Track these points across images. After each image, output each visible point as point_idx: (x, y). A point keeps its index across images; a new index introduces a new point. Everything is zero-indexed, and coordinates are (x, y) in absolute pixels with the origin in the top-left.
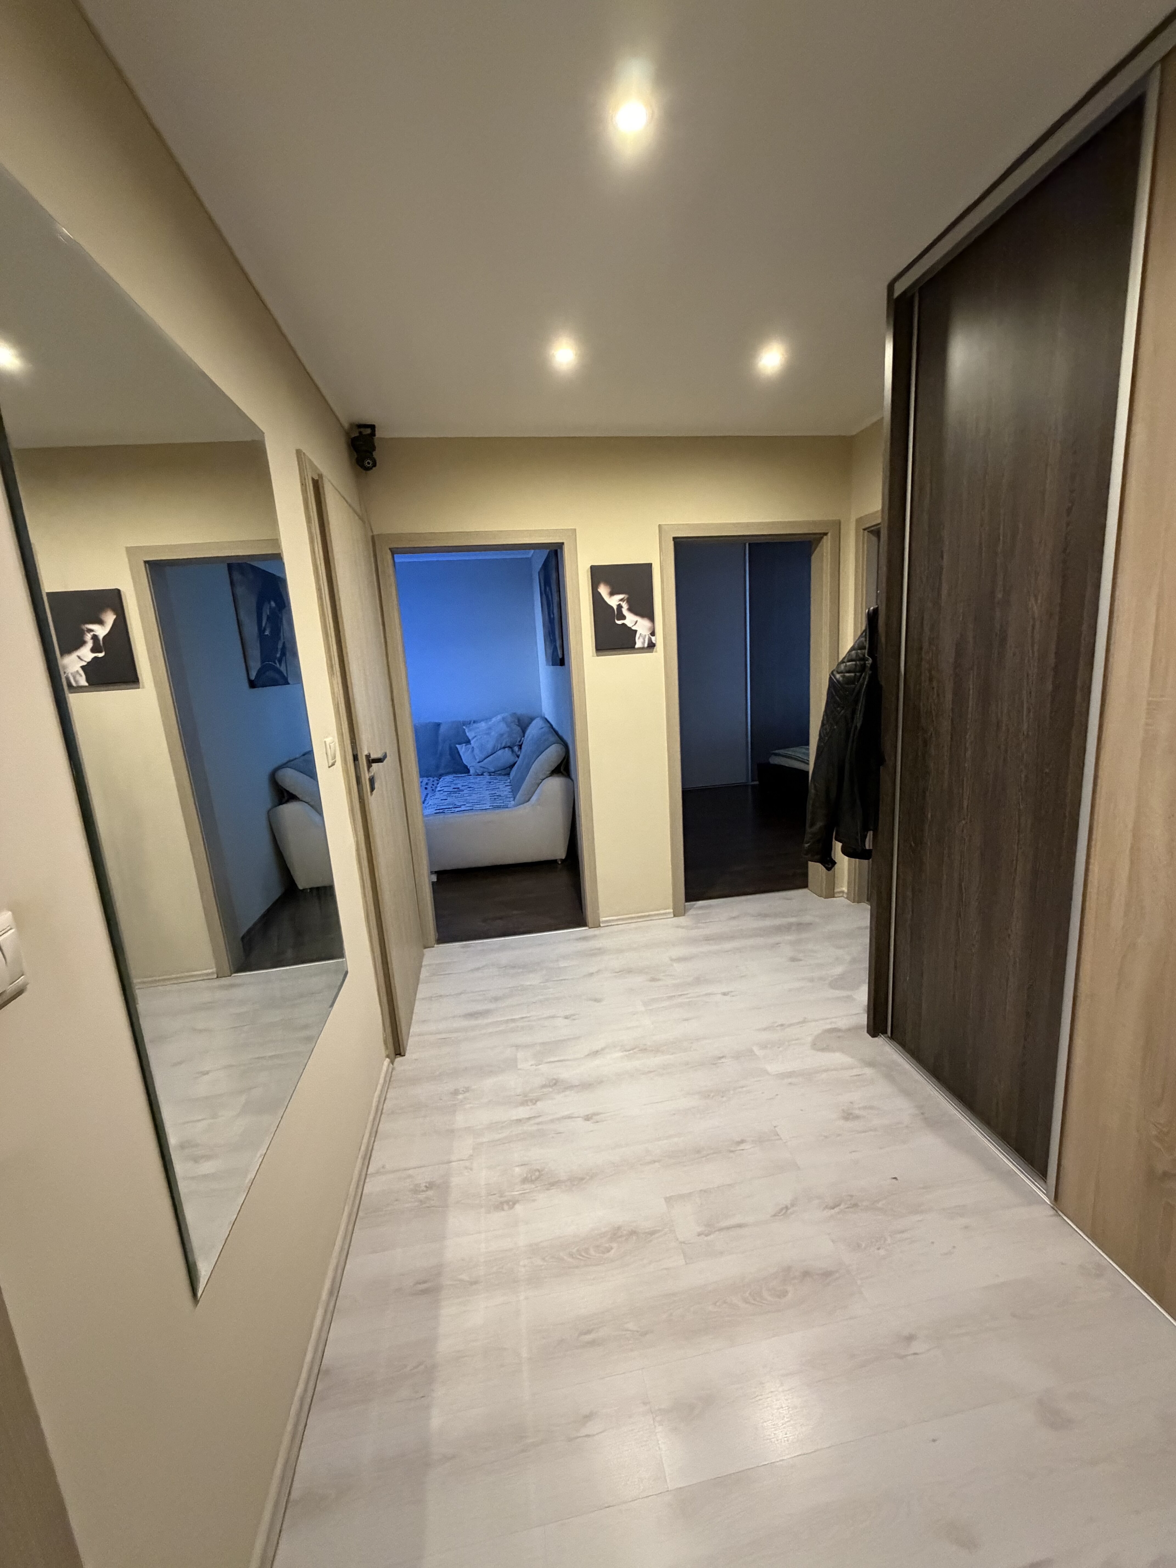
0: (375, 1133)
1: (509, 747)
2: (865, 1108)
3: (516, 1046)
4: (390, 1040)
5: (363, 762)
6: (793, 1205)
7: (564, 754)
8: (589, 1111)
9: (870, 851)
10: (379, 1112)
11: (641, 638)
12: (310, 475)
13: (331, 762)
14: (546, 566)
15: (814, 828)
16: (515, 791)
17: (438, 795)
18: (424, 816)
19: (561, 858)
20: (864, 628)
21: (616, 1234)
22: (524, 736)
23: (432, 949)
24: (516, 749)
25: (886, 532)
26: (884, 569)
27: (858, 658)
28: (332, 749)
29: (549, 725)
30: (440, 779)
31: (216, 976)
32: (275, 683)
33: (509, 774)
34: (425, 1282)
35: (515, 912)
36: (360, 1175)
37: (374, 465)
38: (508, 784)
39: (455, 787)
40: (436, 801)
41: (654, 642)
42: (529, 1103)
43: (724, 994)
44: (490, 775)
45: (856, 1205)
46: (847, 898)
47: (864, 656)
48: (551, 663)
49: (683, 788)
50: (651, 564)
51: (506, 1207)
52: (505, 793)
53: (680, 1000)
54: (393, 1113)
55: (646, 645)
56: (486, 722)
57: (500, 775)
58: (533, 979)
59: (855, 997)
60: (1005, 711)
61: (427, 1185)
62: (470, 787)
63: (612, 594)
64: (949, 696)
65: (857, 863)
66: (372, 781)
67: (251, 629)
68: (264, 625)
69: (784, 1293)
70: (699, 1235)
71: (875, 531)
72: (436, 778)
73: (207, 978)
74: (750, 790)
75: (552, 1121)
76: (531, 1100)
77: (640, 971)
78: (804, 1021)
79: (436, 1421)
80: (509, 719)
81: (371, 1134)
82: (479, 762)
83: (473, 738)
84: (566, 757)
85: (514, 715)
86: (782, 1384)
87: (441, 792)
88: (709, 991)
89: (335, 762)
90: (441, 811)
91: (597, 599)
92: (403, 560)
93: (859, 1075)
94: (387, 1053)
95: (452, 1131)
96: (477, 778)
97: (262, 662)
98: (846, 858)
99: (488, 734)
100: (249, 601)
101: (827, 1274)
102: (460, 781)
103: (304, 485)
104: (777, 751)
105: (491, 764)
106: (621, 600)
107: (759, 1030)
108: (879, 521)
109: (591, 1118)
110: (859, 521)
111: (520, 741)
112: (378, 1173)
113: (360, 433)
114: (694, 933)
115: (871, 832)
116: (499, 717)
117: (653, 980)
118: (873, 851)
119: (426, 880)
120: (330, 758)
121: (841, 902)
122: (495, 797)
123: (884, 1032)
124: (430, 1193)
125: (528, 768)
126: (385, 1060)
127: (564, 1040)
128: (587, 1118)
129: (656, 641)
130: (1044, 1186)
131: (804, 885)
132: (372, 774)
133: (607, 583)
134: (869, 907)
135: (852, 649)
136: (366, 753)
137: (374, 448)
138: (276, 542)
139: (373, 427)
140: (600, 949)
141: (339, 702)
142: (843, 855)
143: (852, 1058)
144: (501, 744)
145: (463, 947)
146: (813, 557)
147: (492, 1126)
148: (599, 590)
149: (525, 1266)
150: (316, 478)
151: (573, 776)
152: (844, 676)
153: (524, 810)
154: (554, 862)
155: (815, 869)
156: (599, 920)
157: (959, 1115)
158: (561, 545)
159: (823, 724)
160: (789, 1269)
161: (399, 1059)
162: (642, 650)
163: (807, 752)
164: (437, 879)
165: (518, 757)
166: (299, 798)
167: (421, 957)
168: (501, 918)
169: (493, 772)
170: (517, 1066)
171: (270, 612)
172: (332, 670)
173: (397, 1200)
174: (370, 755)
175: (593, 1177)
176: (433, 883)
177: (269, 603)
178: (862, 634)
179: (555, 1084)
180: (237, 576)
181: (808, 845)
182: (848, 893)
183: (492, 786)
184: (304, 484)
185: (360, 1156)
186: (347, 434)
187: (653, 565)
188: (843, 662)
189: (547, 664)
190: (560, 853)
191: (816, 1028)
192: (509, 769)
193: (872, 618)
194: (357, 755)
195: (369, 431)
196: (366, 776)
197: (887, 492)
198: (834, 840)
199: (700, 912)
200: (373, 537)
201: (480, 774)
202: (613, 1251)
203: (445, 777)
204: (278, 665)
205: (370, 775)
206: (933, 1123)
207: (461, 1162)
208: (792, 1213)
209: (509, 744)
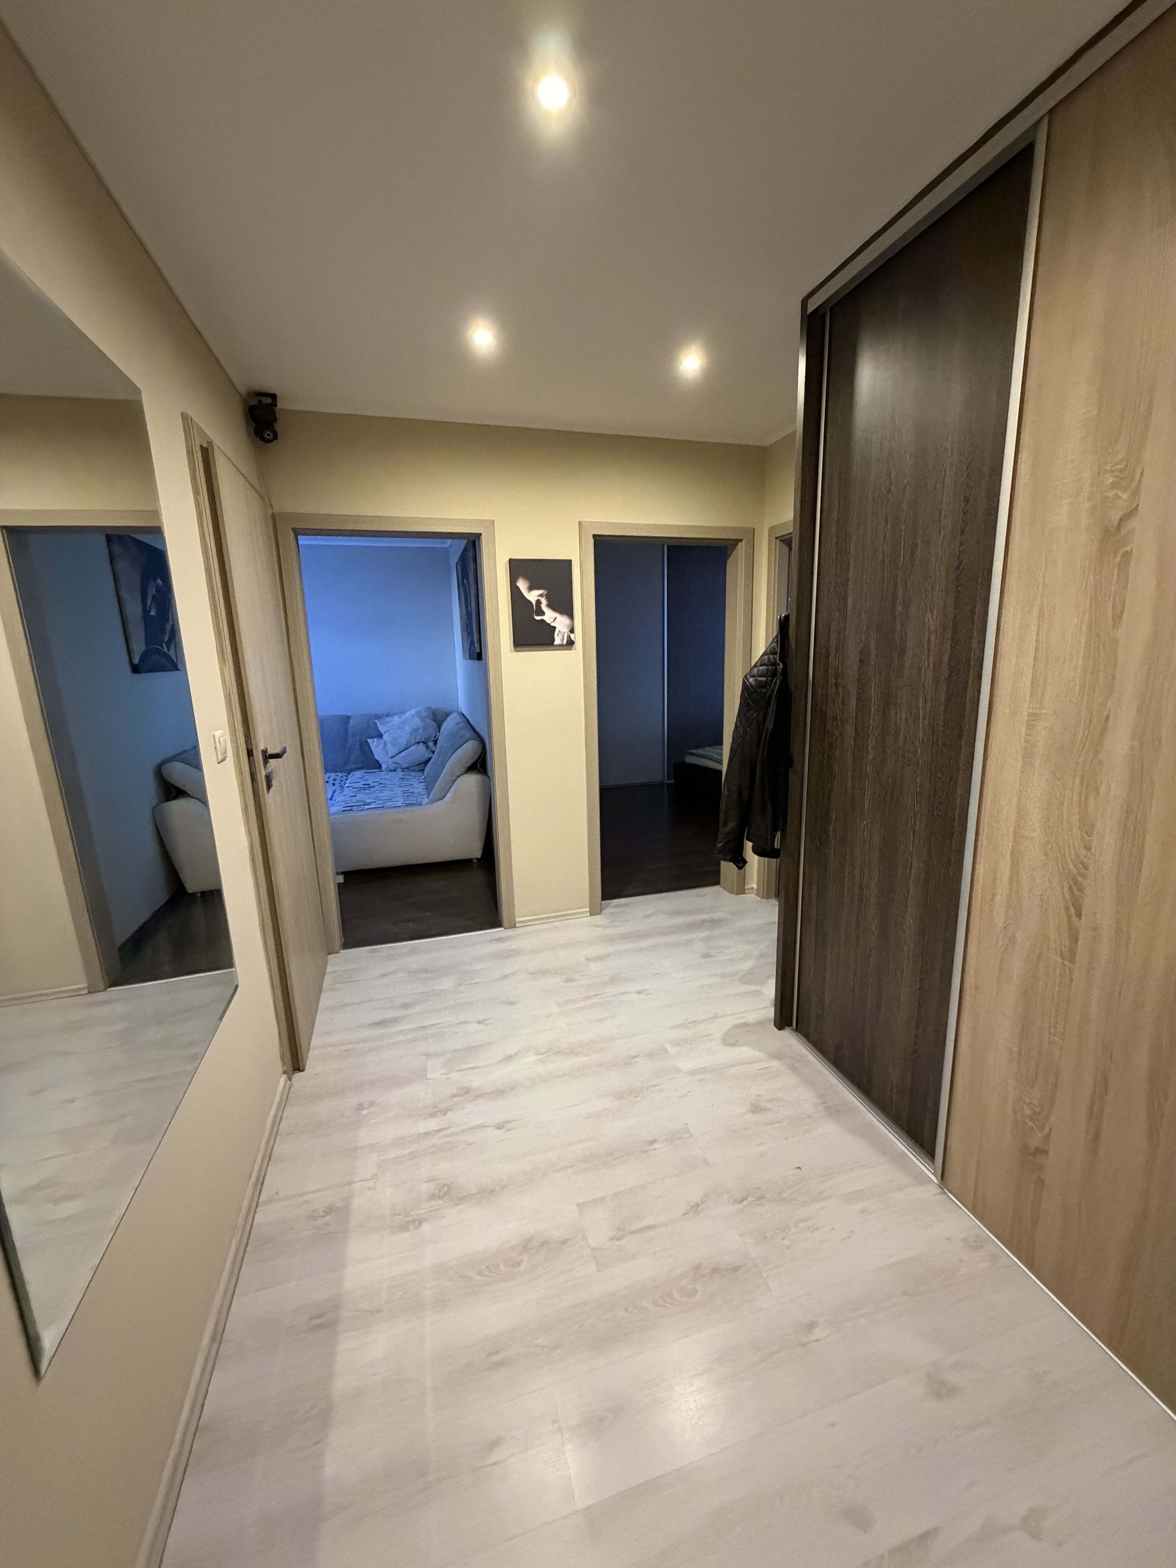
0: (268, 1157)
1: (423, 742)
2: (771, 1100)
3: (426, 1055)
4: (288, 1056)
5: (259, 758)
6: (703, 1202)
7: (480, 751)
8: (500, 1118)
9: (778, 851)
10: (274, 1133)
11: (560, 635)
12: (197, 443)
13: (220, 758)
14: (463, 558)
15: (728, 827)
16: (429, 788)
17: (346, 791)
18: (329, 814)
19: (476, 857)
20: (775, 634)
21: (527, 1246)
22: (439, 732)
23: (337, 955)
24: (431, 744)
25: (797, 542)
26: (795, 575)
27: (769, 663)
28: (221, 744)
29: (465, 720)
30: (349, 774)
31: (86, 992)
32: (162, 669)
33: (423, 770)
34: (320, 1316)
35: (428, 914)
36: (250, 1207)
37: (275, 437)
38: (422, 781)
39: (365, 783)
40: (343, 798)
41: (573, 639)
42: (439, 1115)
43: (639, 993)
44: (403, 771)
45: (762, 1197)
46: (756, 895)
47: (776, 660)
48: (468, 658)
49: (600, 786)
50: (570, 561)
51: (411, 1227)
52: (420, 790)
53: (595, 1000)
54: (289, 1134)
55: (565, 642)
56: (400, 717)
57: (414, 771)
58: (446, 984)
59: (764, 991)
60: (903, 720)
61: (326, 1210)
62: (381, 784)
63: (531, 589)
64: (853, 703)
65: (766, 863)
66: (269, 779)
67: (134, 609)
68: (149, 605)
69: (693, 1293)
70: (611, 1239)
71: (786, 541)
72: (345, 774)
73: (76, 993)
74: (666, 788)
75: (463, 1132)
76: (440, 1111)
77: (555, 972)
78: (715, 1017)
79: (330, 1469)
80: (424, 714)
81: (264, 1157)
82: (392, 757)
83: (385, 732)
84: (482, 756)
85: (429, 709)
86: (691, 1385)
87: (351, 788)
88: (623, 990)
89: (226, 757)
90: (349, 808)
91: (515, 593)
92: (306, 542)
93: (766, 1068)
94: (285, 1069)
95: (356, 1149)
96: (388, 774)
97: (147, 644)
98: (756, 857)
99: (402, 728)
100: (131, 578)
101: (736, 1269)
102: (371, 778)
103: (191, 453)
104: (693, 751)
105: (404, 759)
106: (540, 595)
107: (671, 1028)
108: (791, 530)
109: (503, 1126)
110: (772, 530)
111: (436, 736)
112: (269, 1201)
113: (260, 401)
114: (610, 931)
115: (780, 832)
116: (413, 712)
117: (569, 980)
118: (782, 852)
119: (331, 881)
120: (219, 754)
121: (751, 898)
122: (408, 794)
123: (790, 1025)
124: (328, 1218)
125: (444, 764)
126: (281, 1077)
127: (476, 1047)
128: (499, 1127)
129: (575, 638)
130: (932, 1165)
131: (716, 882)
132: (270, 771)
133: (526, 577)
134: (778, 903)
135: (765, 654)
136: (262, 747)
137: (275, 419)
138: (156, 514)
139: (274, 396)
140: (514, 950)
141: (231, 692)
142: (753, 854)
143: (760, 1051)
144: (416, 739)
145: (371, 952)
146: (729, 561)
147: (400, 1142)
148: (517, 584)
149: (430, 1289)
150: (205, 445)
151: (490, 774)
152: (757, 679)
153: (439, 806)
154: (470, 861)
155: (727, 868)
156: (515, 920)
157: (858, 1104)
158: (479, 536)
159: (736, 727)
160: (698, 1267)
161: (297, 1076)
162: (561, 647)
163: (721, 752)
164: (344, 880)
165: (433, 753)
166: (189, 795)
167: (326, 963)
168: (412, 920)
169: (406, 768)
170: (426, 1076)
171: (156, 591)
172: (223, 657)
173: (292, 1229)
174: (267, 750)
175: (503, 1188)
176: (339, 885)
177: (155, 580)
178: (773, 640)
179: (467, 1093)
180: (117, 549)
181: (721, 844)
182: (757, 890)
183: (404, 783)
184: (191, 450)
185: (250, 1184)
186: (244, 401)
187: (573, 562)
188: (755, 666)
189: (465, 658)
190: (475, 851)
191: (728, 1023)
192: (423, 765)
193: (784, 624)
194: (252, 750)
195: (269, 400)
196: (262, 773)
197: (799, 501)
198: (745, 839)
199: (617, 910)
200: (273, 515)
201: (392, 769)
202: (523, 1265)
203: (355, 773)
204: (166, 650)
205: (267, 772)
206: (834, 1111)
207: (364, 1182)
208: (702, 1210)
209: (423, 740)
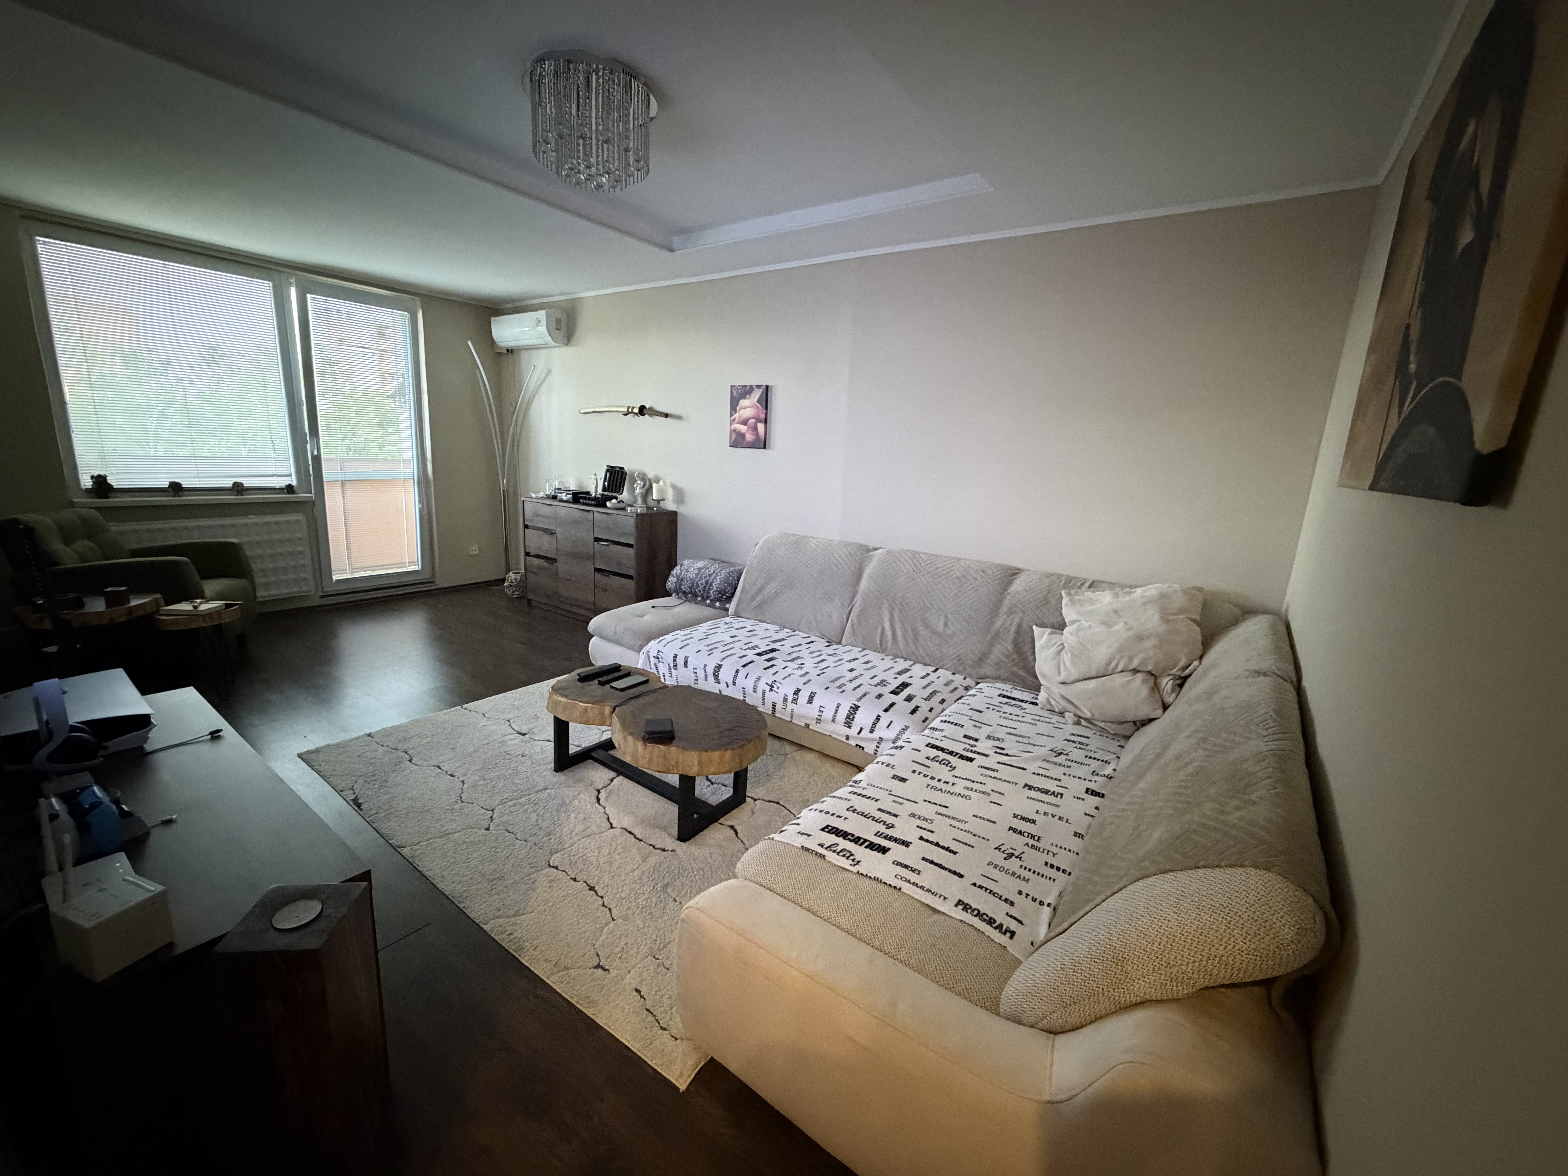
1: (1150, 673)
22: (1200, 660)
24: (1167, 683)
30: (977, 683)
33: (1127, 740)
56: (1116, 596)
72: (968, 682)
82: (1067, 682)
83: (1073, 621)
85: (1199, 592)
96: (1047, 714)
105: (1090, 697)
111: (1187, 668)
116: (1152, 591)
144: (1131, 659)
165: (1165, 707)
169: (1086, 720)
192: (1125, 731)
201: (1059, 708)
203: (988, 683)
209: (1150, 668)
